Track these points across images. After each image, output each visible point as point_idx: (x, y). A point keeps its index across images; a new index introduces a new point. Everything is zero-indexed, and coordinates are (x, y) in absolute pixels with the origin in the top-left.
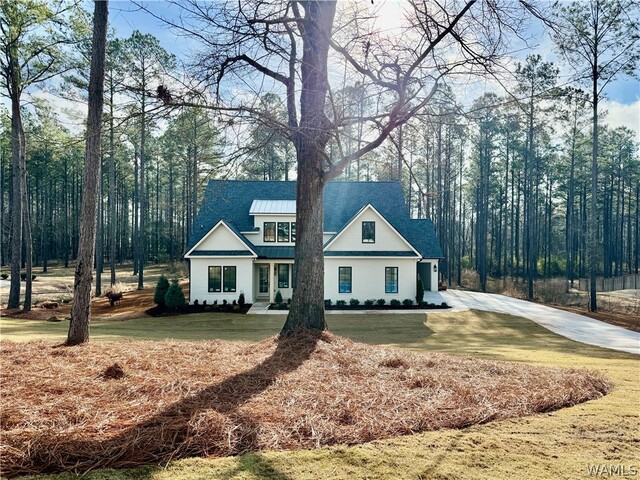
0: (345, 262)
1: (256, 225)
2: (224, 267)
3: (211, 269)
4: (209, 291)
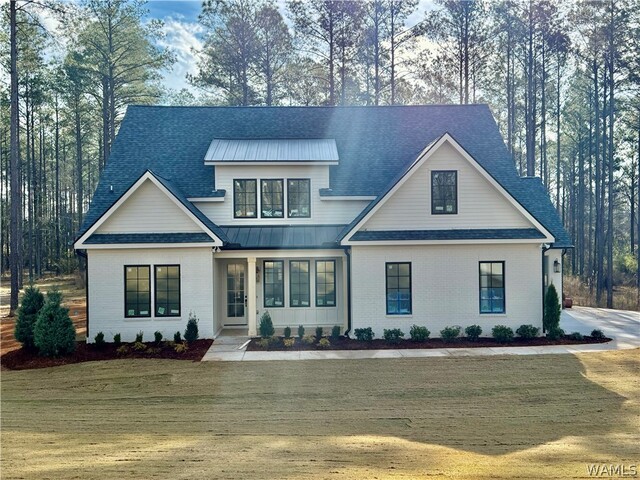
0: (400, 253)
1: (218, 186)
2: (155, 266)
3: (129, 270)
4: (126, 316)
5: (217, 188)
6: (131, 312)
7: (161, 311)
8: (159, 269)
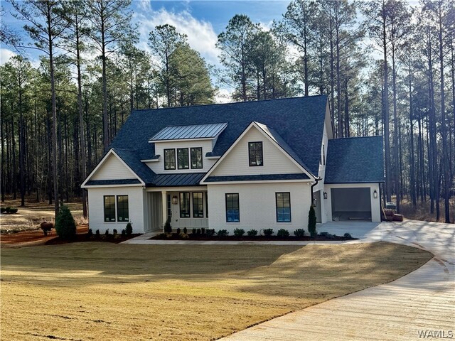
0: (232, 188)
1: (157, 153)
2: (117, 196)
3: (106, 198)
4: (105, 221)
5: (156, 154)
6: (107, 219)
7: (121, 219)
8: (119, 198)
